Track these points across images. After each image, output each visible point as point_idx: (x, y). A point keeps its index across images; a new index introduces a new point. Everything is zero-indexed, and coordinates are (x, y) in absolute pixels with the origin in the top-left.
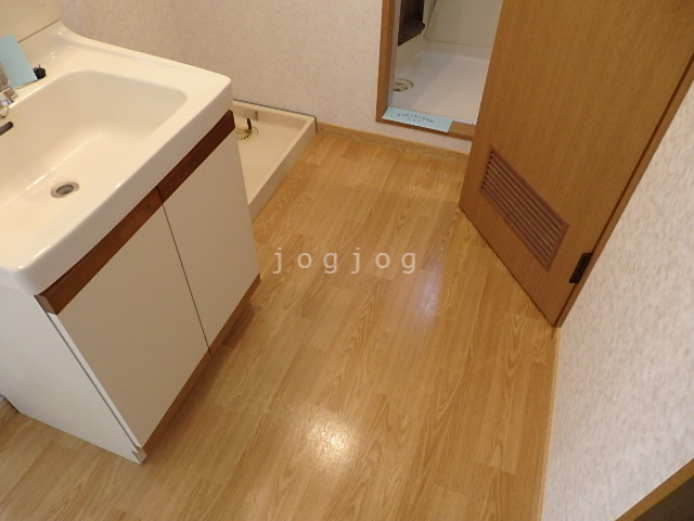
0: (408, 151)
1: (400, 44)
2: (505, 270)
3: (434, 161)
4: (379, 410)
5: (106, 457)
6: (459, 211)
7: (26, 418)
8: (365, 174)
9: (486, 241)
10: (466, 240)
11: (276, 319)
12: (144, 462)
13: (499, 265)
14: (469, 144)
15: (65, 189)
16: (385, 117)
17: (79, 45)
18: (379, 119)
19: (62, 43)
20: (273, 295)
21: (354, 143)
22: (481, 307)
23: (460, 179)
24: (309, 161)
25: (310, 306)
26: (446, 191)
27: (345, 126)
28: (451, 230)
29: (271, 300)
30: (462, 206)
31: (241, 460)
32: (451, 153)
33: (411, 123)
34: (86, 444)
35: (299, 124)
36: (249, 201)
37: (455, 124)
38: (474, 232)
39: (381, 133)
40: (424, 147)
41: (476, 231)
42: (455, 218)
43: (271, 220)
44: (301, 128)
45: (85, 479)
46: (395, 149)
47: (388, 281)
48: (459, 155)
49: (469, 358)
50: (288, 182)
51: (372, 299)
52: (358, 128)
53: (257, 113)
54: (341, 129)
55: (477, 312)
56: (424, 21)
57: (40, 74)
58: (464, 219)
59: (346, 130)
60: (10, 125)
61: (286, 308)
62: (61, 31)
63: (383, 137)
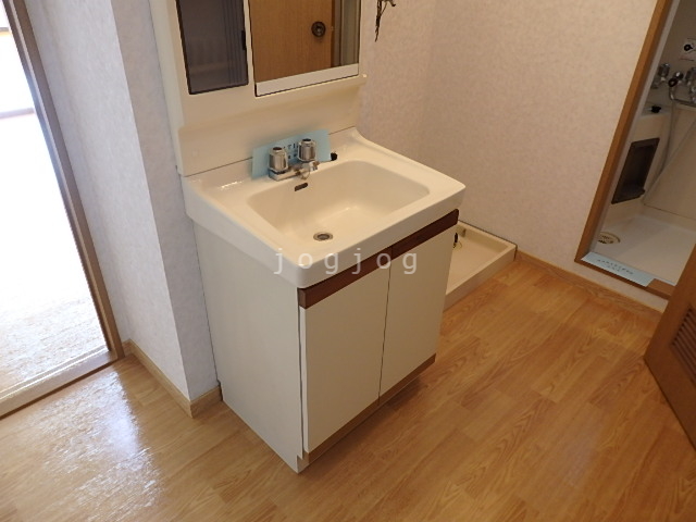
0: (601, 295)
1: (613, 202)
2: (682, 432)
3: (627, 312)
4: (514, 513)
5: (274, 459)
6: (642, 363)
7: (226, 406)
8: (552, 305)
9: (667, 397)
10: (644, 392)
11: (438, 400)
12: (301, 473)
13: (676, 426)
14: (665, 303)
15: (324, 237)
16: (584, 259)
17: (361, 144)
18: (578, 260)
19: (352, 141)
20: (440, 379)
21: (548, 276)
22: (647, 458)
23: (650, 334)
24: (500, 280)
25: (471, 399)
26: (633, 341)
27: (542, 259)
28: (630, 378)
29: (438, 383)
30: (647, 359)
31: (378, 504)
32: (645, 308)
33: (610, 270)
34: (263, 442)
35: (501, 248)
36: (448, 292)
37: (655, 281)
38: (654, 387)
39: (577, 273)
40: (618, 296)
41: (657, 386)
42: (637, 368)
43: (454, 318)
44: (500, 251)
45: (254, 468)
46: (588, 292)
47: (552, 402)
48: (654, 312)
49: (621, 501)
50: (478, 292)
51: (532, 413)
52: (554, 263)
53: (465, 231)
54: (538, 261)
55: (641, 461)
56: (645, 188)
57: (334, 157)
58: (646, 372)
59: (543, 263)
60: (305, 185)
61: (449, 394)
62: (355, 133)
63: (578, 277)
